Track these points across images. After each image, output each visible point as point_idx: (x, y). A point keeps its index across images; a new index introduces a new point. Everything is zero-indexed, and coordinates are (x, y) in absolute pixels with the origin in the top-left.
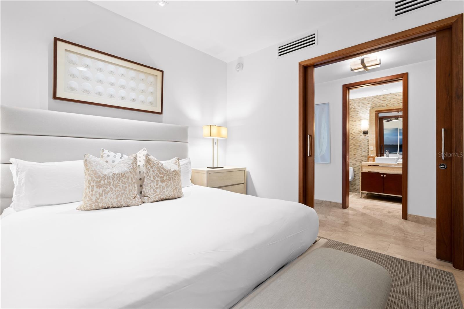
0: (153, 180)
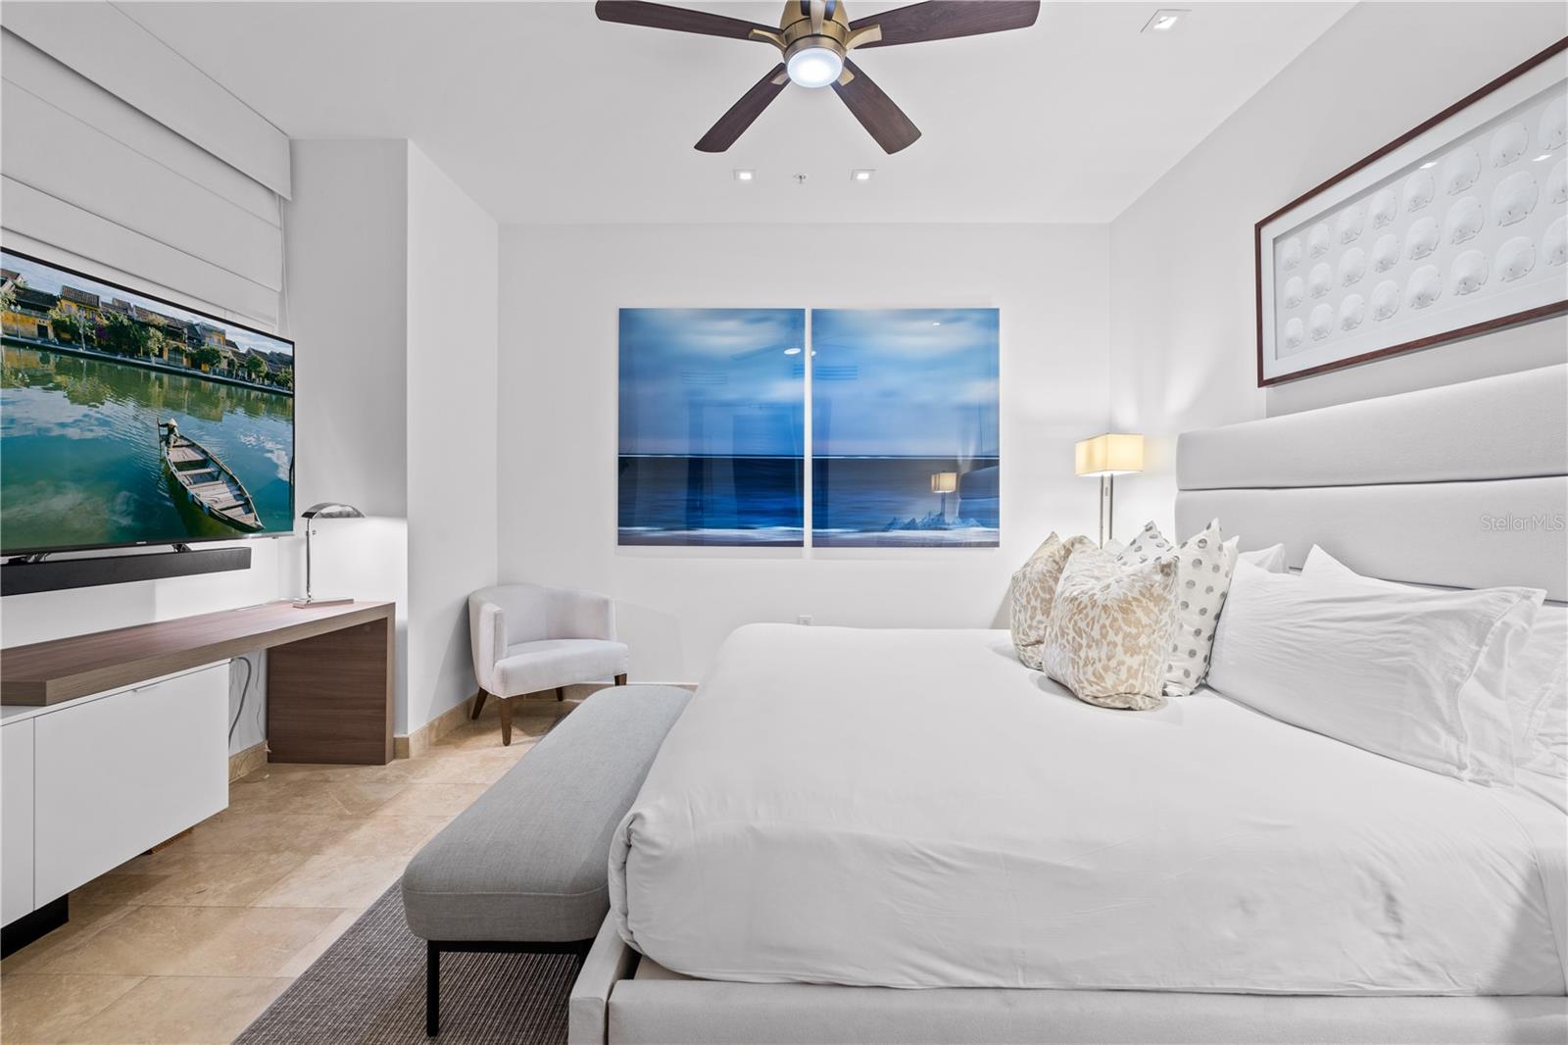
0: (1099, 637)
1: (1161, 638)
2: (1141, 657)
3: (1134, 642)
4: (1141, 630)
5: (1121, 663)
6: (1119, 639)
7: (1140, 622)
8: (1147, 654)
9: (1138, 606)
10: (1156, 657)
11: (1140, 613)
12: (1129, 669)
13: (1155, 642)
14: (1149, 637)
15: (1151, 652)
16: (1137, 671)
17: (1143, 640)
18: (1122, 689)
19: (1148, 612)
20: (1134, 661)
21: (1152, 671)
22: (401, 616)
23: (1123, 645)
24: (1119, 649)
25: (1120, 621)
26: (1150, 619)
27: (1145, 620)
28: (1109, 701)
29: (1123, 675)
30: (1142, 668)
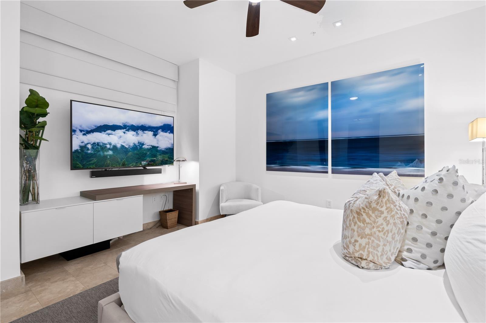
1: (379, 231)
2: (367, 240)
3: (362, 231)
4: (366, 225)
5: (356, 241)
6: (355, 228)
7: (365, 221)
8: (370, 239)
9: (364, 212)
10: (376, 241)
11: (364, 216)
12: (360, 245)
13: (375, 233)
14: (370, 229)
15: (372, 238)
16: (364, 247)
17: (367, 231)
18: (357, 255)
19: (369, 216)
20: (363, 242)
21: (374, 248)
22: (197, 188)
23: (357, 232)
24: (356, 233)
25: (356, 219)
26: (370, 220)
27: (368, 220)
28: (350, 259)
29: (357, 248)
30: (367, 246)
